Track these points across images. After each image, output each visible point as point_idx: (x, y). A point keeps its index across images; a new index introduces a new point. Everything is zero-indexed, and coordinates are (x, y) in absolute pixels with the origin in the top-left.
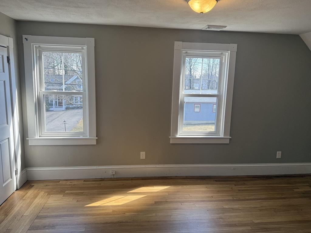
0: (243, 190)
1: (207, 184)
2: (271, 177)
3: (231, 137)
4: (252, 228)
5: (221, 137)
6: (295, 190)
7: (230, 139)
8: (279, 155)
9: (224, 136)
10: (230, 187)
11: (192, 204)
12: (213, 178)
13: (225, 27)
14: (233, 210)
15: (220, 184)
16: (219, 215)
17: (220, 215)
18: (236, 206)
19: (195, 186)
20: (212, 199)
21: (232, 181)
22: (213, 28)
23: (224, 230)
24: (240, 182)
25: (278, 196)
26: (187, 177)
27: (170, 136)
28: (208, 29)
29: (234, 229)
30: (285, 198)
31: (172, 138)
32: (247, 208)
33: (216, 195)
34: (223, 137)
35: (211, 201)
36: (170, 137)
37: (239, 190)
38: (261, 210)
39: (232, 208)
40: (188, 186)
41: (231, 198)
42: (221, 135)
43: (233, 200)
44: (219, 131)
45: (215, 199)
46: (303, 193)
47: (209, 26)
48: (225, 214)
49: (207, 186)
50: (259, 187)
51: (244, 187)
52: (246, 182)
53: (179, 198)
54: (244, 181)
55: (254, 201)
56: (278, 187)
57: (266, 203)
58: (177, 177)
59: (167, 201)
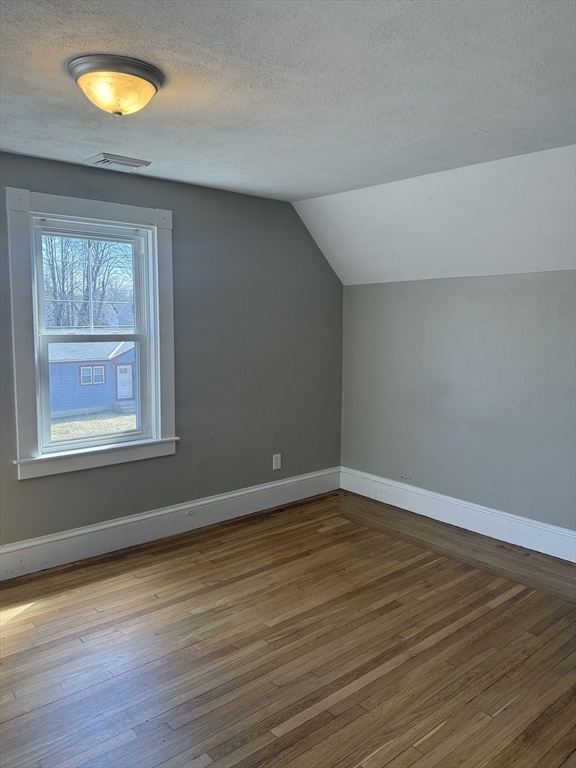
0: (220, 560)
1: (135, 567)
2: (268, 514)
3: (178, 438)
4: (270, 641)
5: (154, 440)
6: (321, 530)
7: (177, 442)
8: (276, 462)
9: (162, 437)
10: (192, 560)
11: (113, 632)
12: (146, 548)
13: (147, 164)
14: (216, 613)
15: (166, 559)
16: (188, 637)
17: (190, 635)
18: (218, 600)
19: (105, 581)
20: (160, 602)
21: (191, 544)
22: (116, 163)
23: (212, 668)
24: (209, 542)
25: (294, 553)
26: (77, 564)
27: (16, 459)
28: (100, 165)
29: (232, 658)
30: (307, 553)
31: (22, 464)
32: (242, 599)
33: (165, 588)
34: (160, 439)
35: (157, 608)
36: (15, 462)
37: (213, 562)
38: (272, 594)
39: (211, 610)
40: (86, 589)
41: (201, 586)
42: (154, 437)
43: (208, 590)
44: (149, 428)
45: (165, 601)
46: (336, 534)
47: (107, 157)
48: (201, 629)
49: (135, 572)
50: (252, 542)
51: (221, 550)
52: (222, 539)
53: (70, 627)
54: (216, 536)
55: (252, 578)
56: (287, 532)
57: (277, 576)
58: (47, 572)
59: (37, 645)
